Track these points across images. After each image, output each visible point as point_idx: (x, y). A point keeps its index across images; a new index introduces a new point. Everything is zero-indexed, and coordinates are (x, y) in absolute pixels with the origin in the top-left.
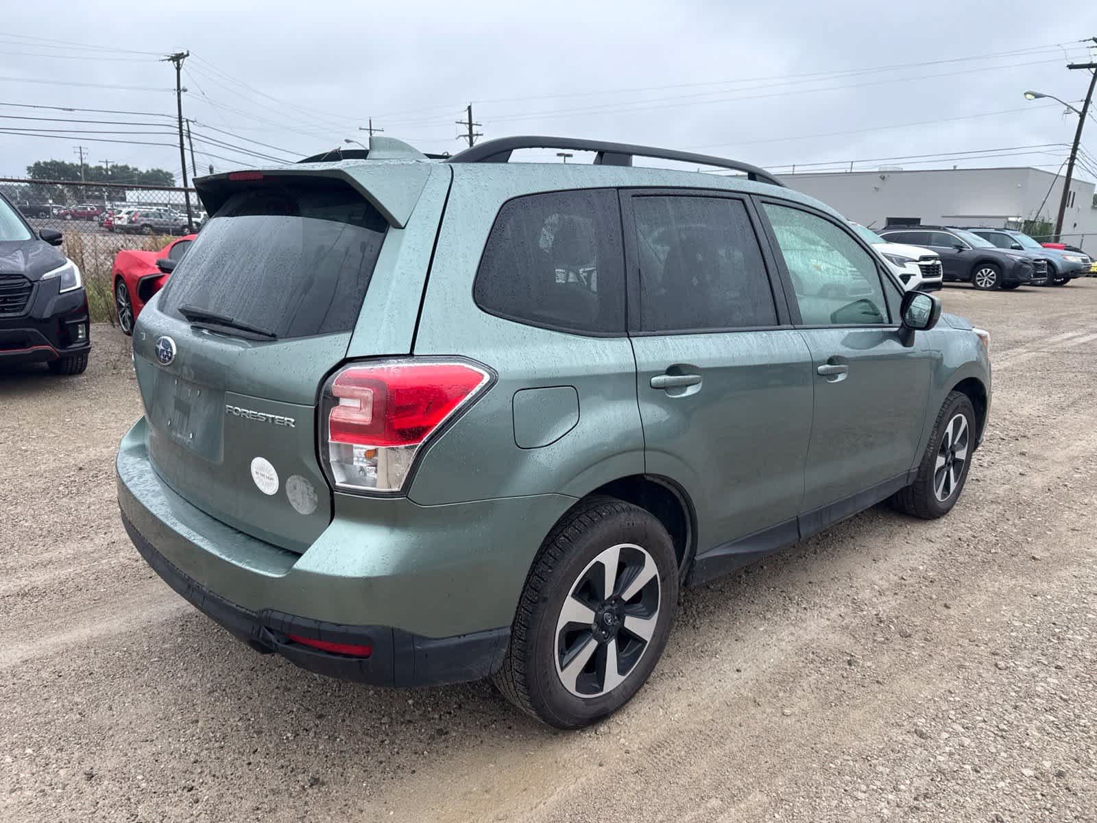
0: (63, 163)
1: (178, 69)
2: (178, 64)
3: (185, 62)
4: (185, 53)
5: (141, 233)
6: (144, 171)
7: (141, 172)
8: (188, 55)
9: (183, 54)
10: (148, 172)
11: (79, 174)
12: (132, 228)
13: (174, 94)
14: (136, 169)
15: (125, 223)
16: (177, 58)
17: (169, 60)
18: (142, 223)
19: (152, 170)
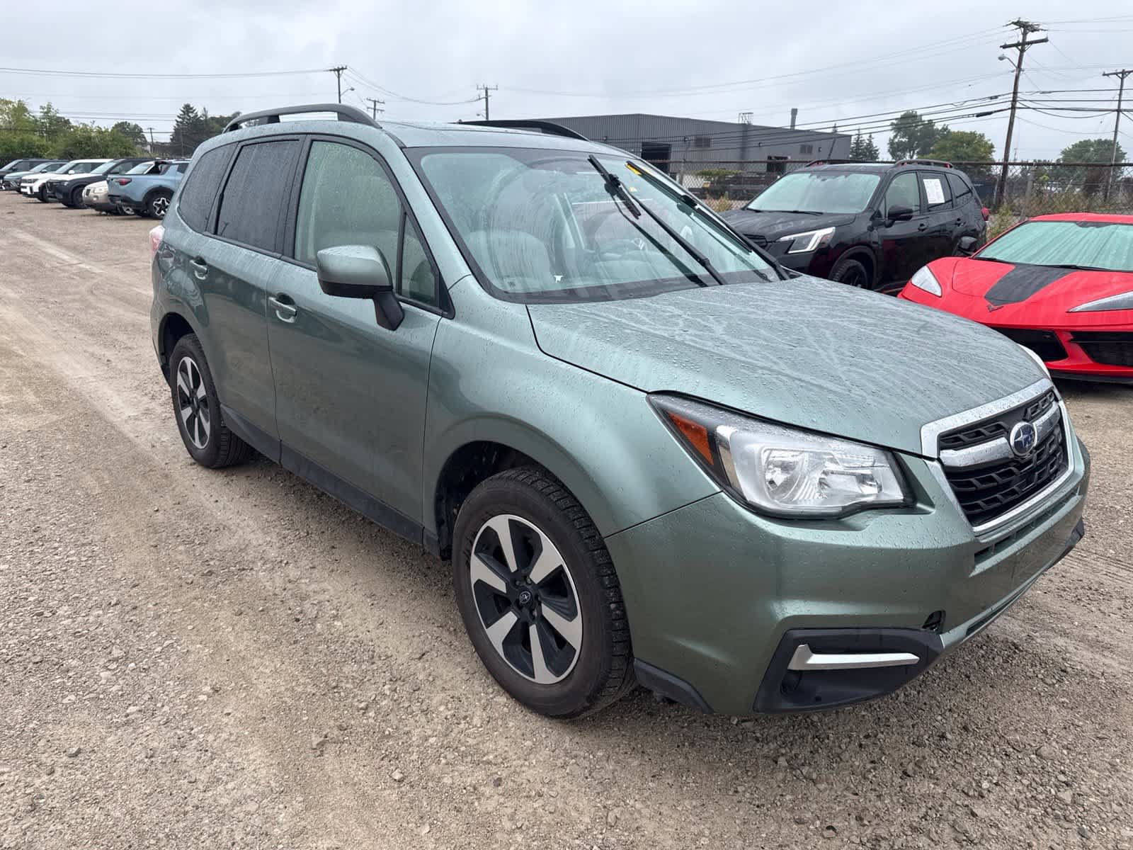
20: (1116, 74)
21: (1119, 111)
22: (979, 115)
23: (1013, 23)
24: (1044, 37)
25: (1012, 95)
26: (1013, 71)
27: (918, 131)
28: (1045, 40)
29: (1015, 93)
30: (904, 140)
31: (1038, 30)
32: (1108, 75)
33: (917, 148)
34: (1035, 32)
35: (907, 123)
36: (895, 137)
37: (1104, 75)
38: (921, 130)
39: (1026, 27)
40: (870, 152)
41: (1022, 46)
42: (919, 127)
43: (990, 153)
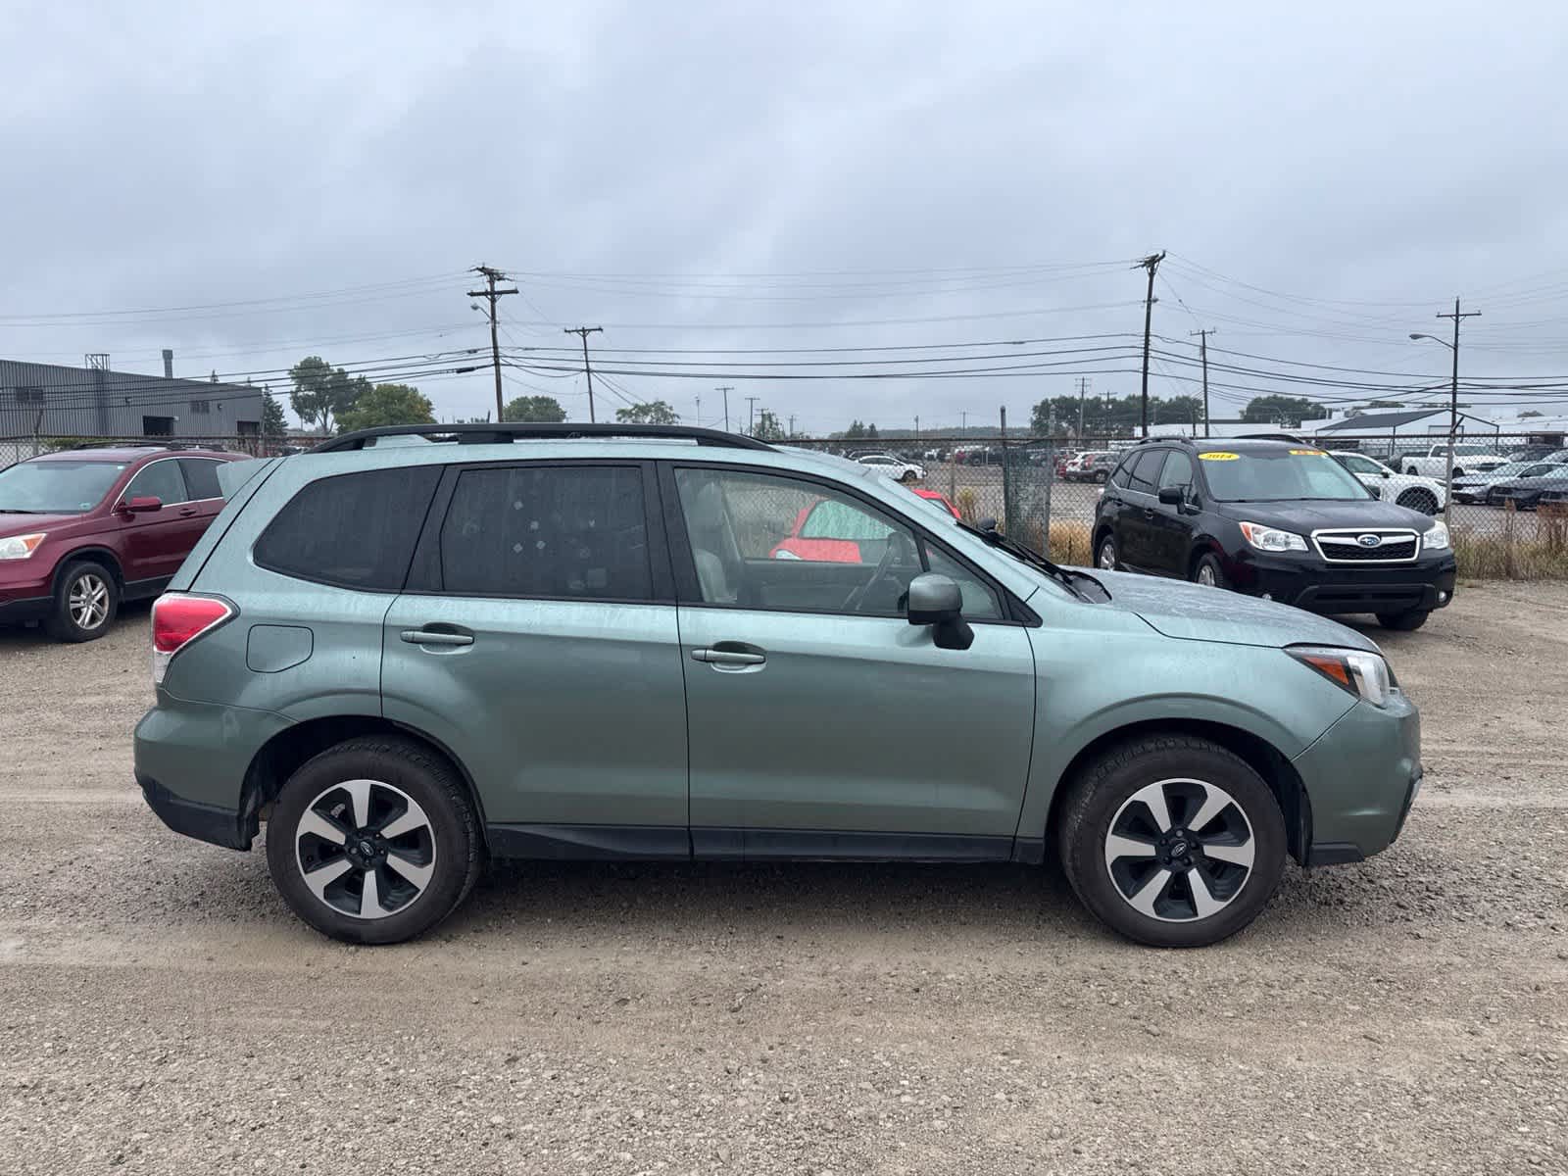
0: (1073, 398)
1: (1152, 275)
2: (1152, 269)
3: (1160, 266)
4: (1161, 255)
5: (1094, 481)
6: (1167, 400)
7: (1162, 402)
8: (1164, 256)
9: (1157, 255)
10: (1171, 400)
11: (1077, 411)
12: (1088, 476)
13: (1143, 307)
14: (1157, 399)
15: (1079, 470)
16: (1151, 263)
17: (1143, 266)
18: (1095, 469)
19: (1177, 398)
20: (578, 331)
21: (588, 371)
22: (460, 371)
23: (478, 269)
24: (512, 288)
25: (492, 350)
26: (488, 323)
27: (327, 382)
28: (515, 292)
29: (495, 347)
30: (311, 393)
31: (504, 279)
32: (569, 332)
33: (330, 402)
34: (501, 282)
35: (309, 372)
36: (298, 390)
37: (566, 331)
38: (330, 382)
39: (493, 275)
40: (271, 408)
41: (492, 295)
42: (328, 378)
43: (429, 410)
